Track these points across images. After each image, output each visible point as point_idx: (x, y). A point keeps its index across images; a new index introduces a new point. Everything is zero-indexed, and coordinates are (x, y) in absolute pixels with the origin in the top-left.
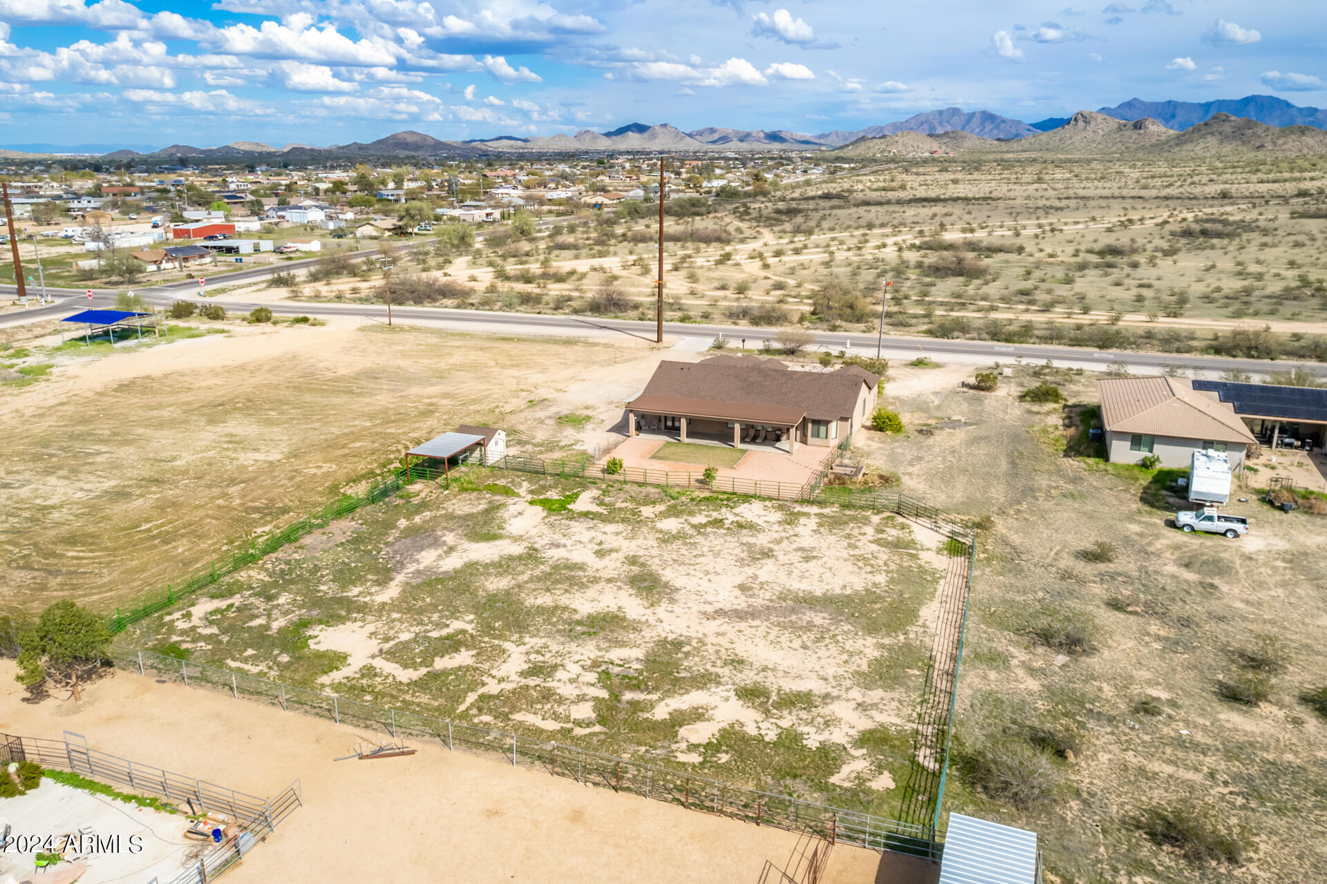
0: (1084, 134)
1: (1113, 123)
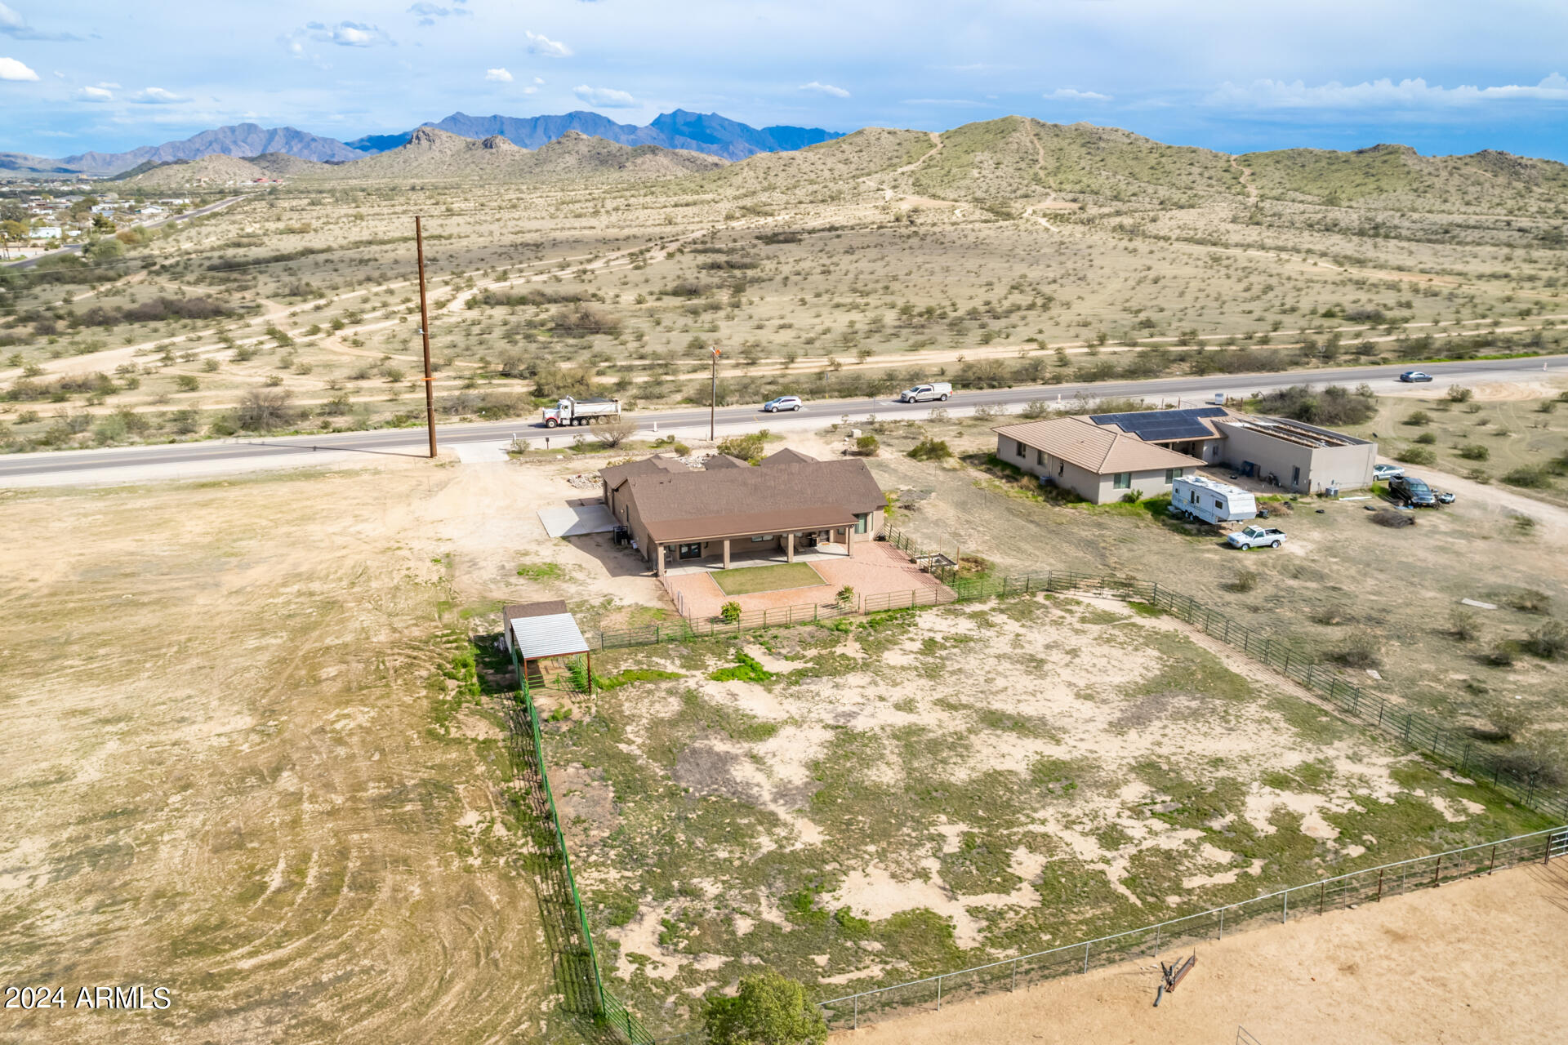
0: (432, 155)
1: (458, 141)
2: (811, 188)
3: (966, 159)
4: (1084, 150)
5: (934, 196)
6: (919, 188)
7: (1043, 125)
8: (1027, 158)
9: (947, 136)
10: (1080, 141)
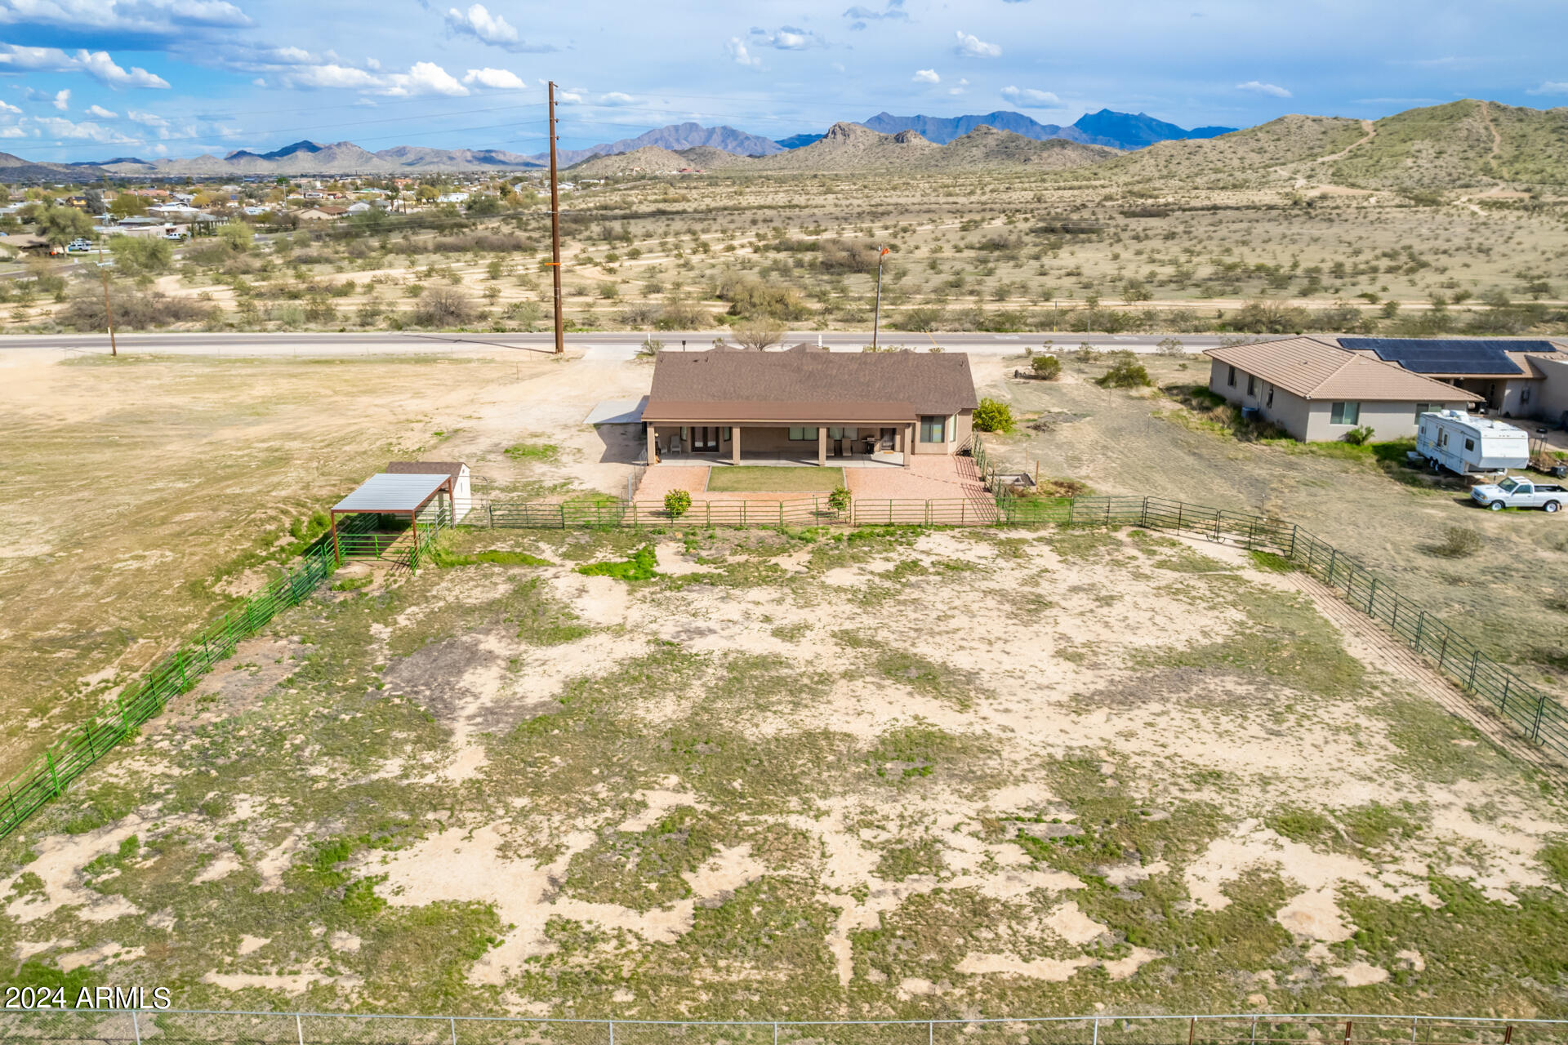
0: (844, 149)
1: (873, 136)
2: (1213, 177)
3: (1400, 148)
4: (1554, 136)
5: (1353, 185)
6: (1338, 177)
7: (1504, 109)
8: (1478, 145)
9: (1382, 124)
10: (1550, 125)
